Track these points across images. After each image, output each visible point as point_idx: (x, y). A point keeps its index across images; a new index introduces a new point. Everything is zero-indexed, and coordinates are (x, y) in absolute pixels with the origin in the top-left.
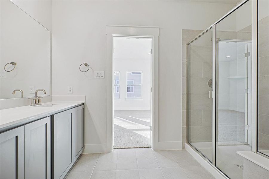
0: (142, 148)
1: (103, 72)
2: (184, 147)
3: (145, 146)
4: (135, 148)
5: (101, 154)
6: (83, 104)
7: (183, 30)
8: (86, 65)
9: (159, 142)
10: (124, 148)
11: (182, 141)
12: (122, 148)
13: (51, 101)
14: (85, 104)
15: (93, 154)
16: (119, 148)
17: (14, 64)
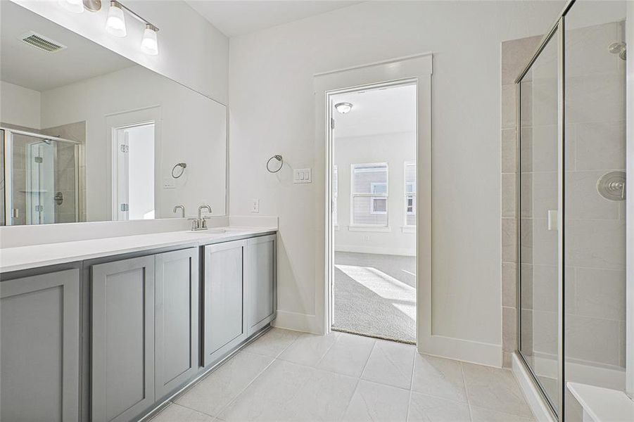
0: (394, 341)
1: (309, 169)
2: (508, 364)
3: (401, 339)
4: (377, 338)
5: (303, 333)
6: (275, 232)
7: (503, 43)
8: (279, 158)
9: (432, 334)
10: (354, 334)
11: (501, 346)
12: (348, 333)
13: (228, 225)
14: (277, 233)
15: (290, 331)
16: (344, 332)
17: (184, 166)
